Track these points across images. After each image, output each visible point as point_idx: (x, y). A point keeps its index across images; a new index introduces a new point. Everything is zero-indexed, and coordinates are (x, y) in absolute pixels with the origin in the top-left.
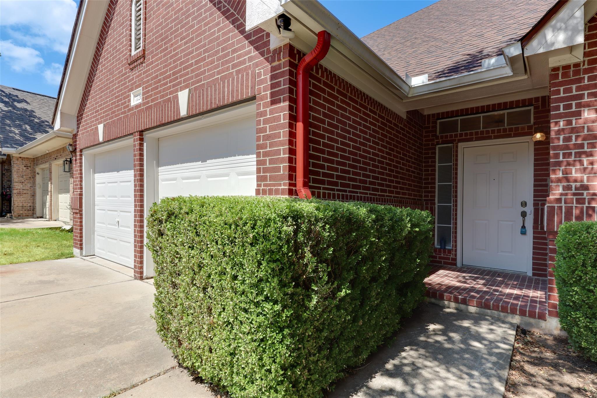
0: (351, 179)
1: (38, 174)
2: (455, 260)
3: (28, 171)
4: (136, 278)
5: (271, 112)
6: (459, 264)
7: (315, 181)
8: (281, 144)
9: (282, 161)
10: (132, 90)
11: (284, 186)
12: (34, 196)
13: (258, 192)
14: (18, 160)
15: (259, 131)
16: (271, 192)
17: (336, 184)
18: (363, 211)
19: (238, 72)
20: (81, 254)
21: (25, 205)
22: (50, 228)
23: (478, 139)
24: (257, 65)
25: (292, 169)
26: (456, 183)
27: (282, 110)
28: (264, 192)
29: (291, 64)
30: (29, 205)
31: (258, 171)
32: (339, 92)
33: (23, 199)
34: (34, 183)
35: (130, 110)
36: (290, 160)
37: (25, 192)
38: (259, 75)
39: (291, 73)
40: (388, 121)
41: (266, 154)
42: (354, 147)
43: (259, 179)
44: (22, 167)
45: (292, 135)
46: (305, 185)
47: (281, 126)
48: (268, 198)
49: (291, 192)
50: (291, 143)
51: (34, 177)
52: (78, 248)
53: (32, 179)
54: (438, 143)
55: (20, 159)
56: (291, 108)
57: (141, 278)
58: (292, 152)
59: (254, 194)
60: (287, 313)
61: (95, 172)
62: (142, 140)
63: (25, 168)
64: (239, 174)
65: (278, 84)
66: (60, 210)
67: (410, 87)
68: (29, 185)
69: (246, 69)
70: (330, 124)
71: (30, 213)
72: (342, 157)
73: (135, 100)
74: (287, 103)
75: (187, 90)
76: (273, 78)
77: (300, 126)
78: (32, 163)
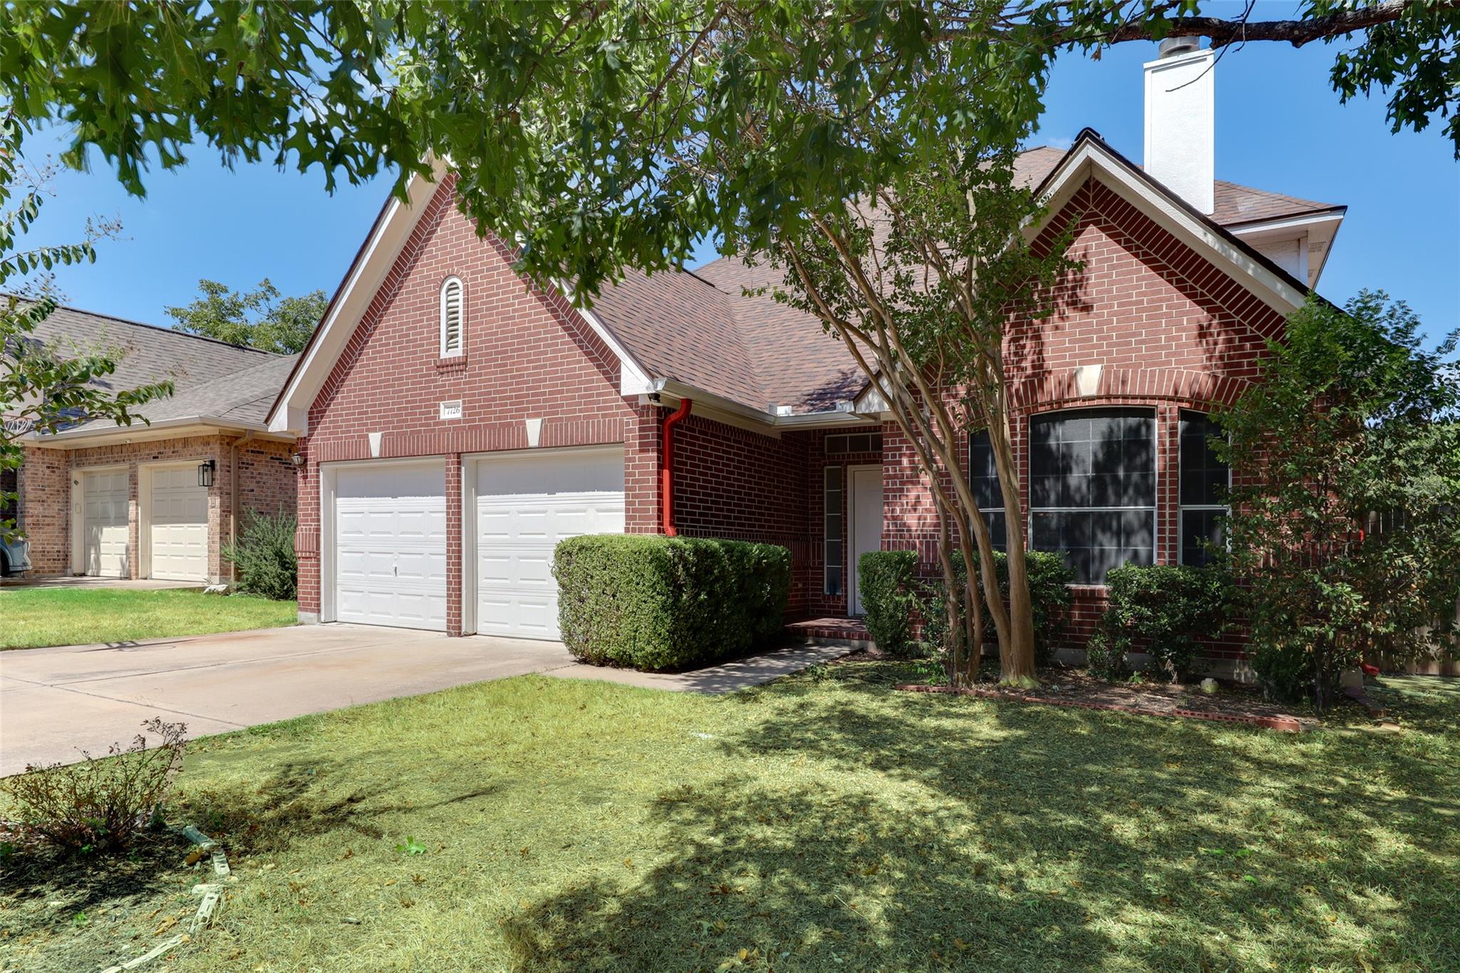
0: (713, 515)
1: (76, 482)
2: (846, 607)
3: (55, 477)
4: (450, 635)
5: (640, 459)
6: (850, 613)
7: (679, 519)
8: (650, 488)
9: (651, 503)
10: (443, 399)
11: (653, 525)
12: (66, 529)
13: (627, 530)
14: (33, 454)
15: (627, 474)
16: (640, 530)
17: (698, 521)
18: (715, 544)
19: (604, 416)
20: (319, 619)
21: (48, 548)
22: (184, 590)
23: (866, 463)
24: (625, 414)
25: (660, 510)
26: (846, 514)
27: (651, 459)
28: (634, 530)
29: (659, 421)
30: (56, 548)
31: (627, 510)
32: (700, 432)
33: (44, 537)
34: (67, 501)
35: (437, 424)
36: (659, 503)
37: (48, 520)
38: (628, 424)
39: (658, 429)
40: (756, 447)
41: (635, 496)
42: (716, 483)
43: (628, 518)
44: (42, 470)
45: (660, 481)
46: (672, 524)
47: (650, 473)
48: (636, 536)
49: (659, 531)
50: (659, 488)
51: (67, 490)
52: (312, 611)
53: (63, 495)
54: (825, 464)
55: (39, 453)
56: (659, 458)
57: (459, 635)
58: (660, 495)
59: (623, 531)
60: (670, 601)
61: (337, 496)
62: (459, 463)
63: (48, 471)
64: (599, 511)
65: (647, 437)
66: (154, 558)
67: (776, 417)
68: (56, 507)
69: (613, 415)
70: (692, 465)
71: (59, 565)
72: (704, 494)
73: (449, 412)
74: (655, 454)
75: (539, 420)
76: (641, 430)
77: (666, 473)
78: (63, 461)
